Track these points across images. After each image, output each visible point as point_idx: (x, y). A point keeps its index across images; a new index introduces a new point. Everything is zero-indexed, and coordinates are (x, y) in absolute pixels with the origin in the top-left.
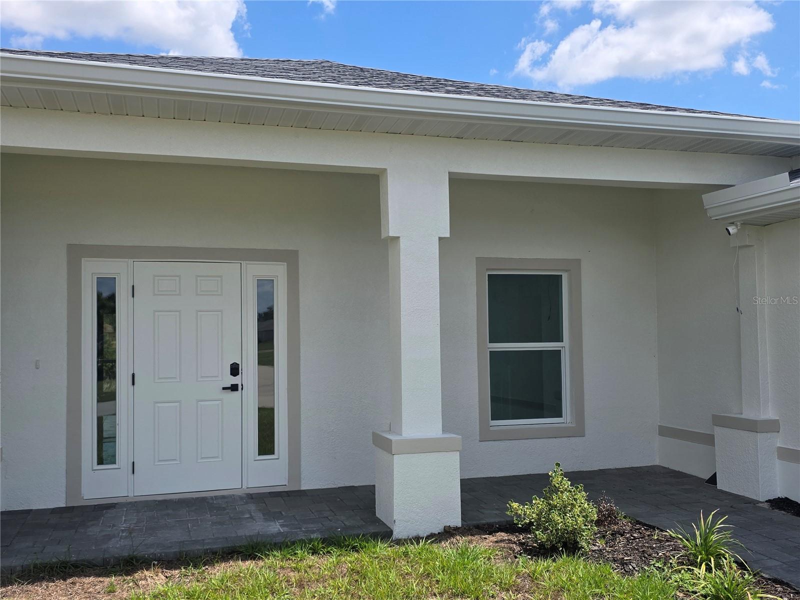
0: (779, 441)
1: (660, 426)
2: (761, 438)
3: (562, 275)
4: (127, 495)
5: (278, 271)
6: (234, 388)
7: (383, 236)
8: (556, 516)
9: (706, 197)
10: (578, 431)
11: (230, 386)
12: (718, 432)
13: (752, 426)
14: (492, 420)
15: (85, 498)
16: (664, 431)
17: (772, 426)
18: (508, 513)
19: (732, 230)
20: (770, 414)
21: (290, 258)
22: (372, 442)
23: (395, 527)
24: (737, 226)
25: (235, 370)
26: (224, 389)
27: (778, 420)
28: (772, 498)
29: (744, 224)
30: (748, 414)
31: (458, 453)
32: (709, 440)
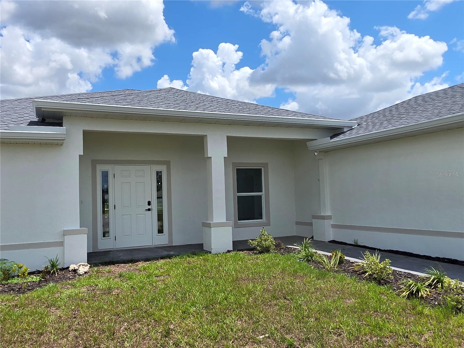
0: (332, 222)
1: (296, 222)
2: (326, 221)
3: (261, 169)
4: (113, 248)
5: (163, 168)
6: (149, 210)
7: (205, 156)
8: (263, 242)
9: (308, 144)
10: (268, 224)
11: (147, 209)
12: (314, 221)
13: (323, 218)
14: (238, 220)
15: (99, 249)
16: (297, 223)
17: (329, 218)
18: (248, 244)
19: (316, 154)
20: (328, 213)
21: (167, 164)
22: (201, 225)
23: (212, 251)
24: (317, 152)
25: (149, 203)
26: (146, 210)
27: (331, 215)
28: (330, 240)
29: (320, 152)
30: (322, 214)
31: (231, 227)
32: (311, 224)
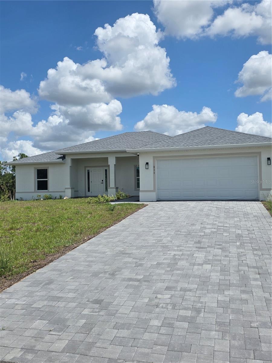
6: (102, 183)
25: (102, 181)
